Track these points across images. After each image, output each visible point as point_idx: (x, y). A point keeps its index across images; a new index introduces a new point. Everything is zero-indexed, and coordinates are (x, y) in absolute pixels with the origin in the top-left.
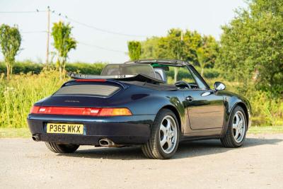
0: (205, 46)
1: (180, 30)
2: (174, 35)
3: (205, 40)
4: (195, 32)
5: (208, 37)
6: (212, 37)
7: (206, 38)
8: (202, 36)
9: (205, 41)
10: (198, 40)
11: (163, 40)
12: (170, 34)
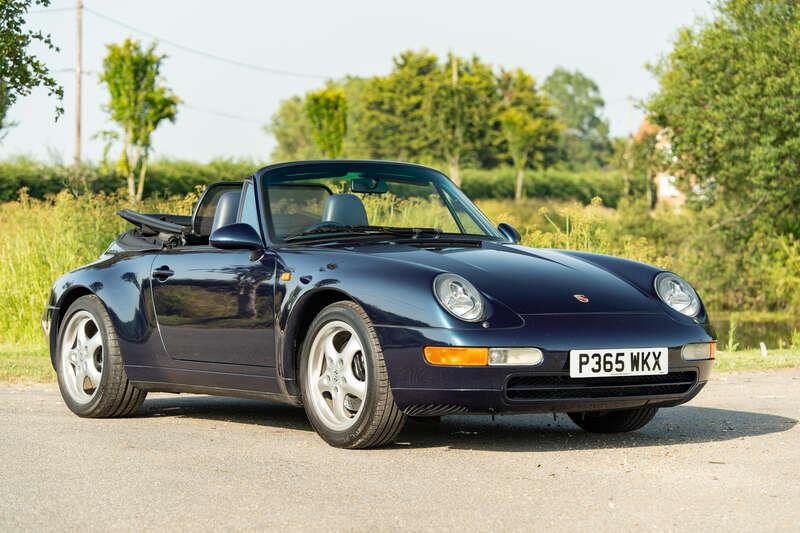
0: (506, 102)
1: (429, 55)
2: (414, 72)
3: (506, 82)
4: (475, 60)
5: (515, 76)
6: (527, 73)
7: (509, 79)
8: (497, 72)
9: (505, 87)
10: (484, 84)
11: (377, 85)
12: (401, 67)
